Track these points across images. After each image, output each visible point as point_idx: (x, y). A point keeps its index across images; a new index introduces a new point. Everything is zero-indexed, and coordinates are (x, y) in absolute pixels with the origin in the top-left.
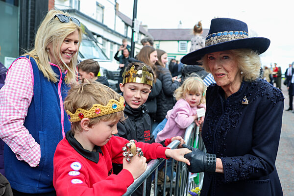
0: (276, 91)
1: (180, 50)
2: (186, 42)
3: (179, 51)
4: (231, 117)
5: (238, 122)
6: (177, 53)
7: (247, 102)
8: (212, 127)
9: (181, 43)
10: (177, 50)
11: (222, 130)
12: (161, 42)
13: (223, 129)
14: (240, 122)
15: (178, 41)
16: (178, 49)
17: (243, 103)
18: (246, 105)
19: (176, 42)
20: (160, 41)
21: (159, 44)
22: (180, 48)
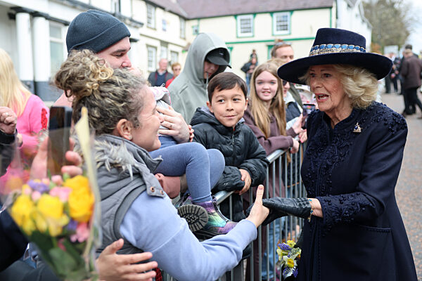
0: (397, 117)
1: (240, 35)
2: (251, 16)
3: (237, 37)
4: (339, 148)
5: (348, 154)
6: (236, 40)
7: (359, 129)
8: (315, 162)
9: (241, 20)
10: (235, 36)
11: (327, 165)
12: (202, 22)
13: (328, 163)
14: (350, 154)
15: (236, 16)
16: (237, 33)
17: (355, 131)
18: (359, 133)
19: (232, 19)
20: (199, 19)
21: (198, 26)
22: (239, 30)
